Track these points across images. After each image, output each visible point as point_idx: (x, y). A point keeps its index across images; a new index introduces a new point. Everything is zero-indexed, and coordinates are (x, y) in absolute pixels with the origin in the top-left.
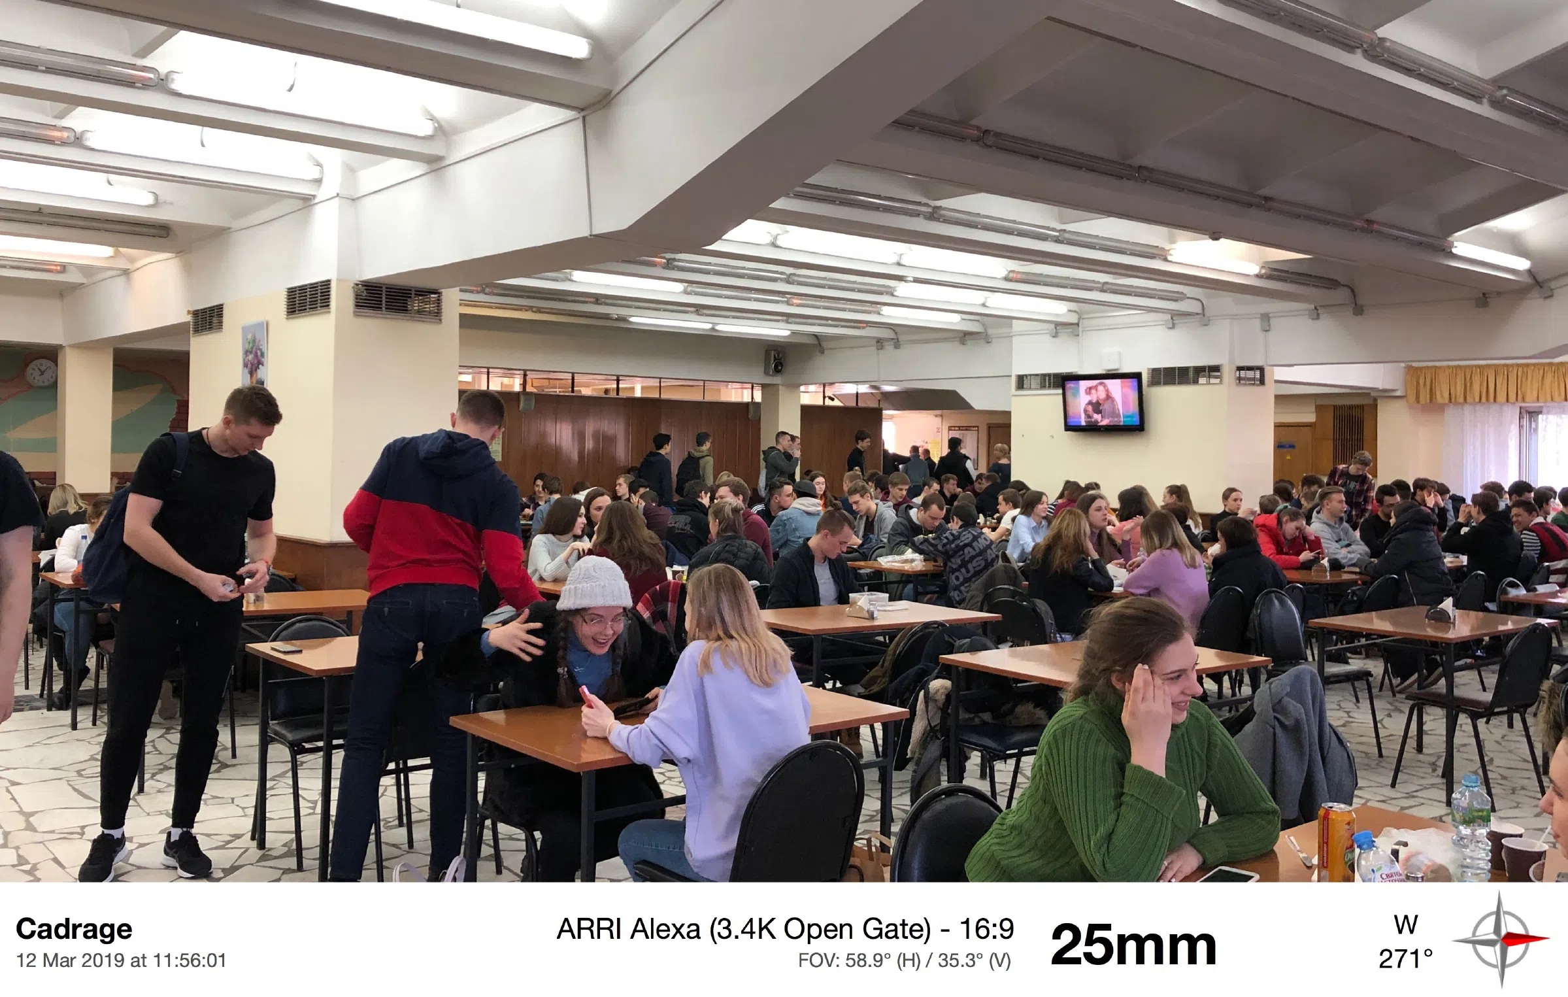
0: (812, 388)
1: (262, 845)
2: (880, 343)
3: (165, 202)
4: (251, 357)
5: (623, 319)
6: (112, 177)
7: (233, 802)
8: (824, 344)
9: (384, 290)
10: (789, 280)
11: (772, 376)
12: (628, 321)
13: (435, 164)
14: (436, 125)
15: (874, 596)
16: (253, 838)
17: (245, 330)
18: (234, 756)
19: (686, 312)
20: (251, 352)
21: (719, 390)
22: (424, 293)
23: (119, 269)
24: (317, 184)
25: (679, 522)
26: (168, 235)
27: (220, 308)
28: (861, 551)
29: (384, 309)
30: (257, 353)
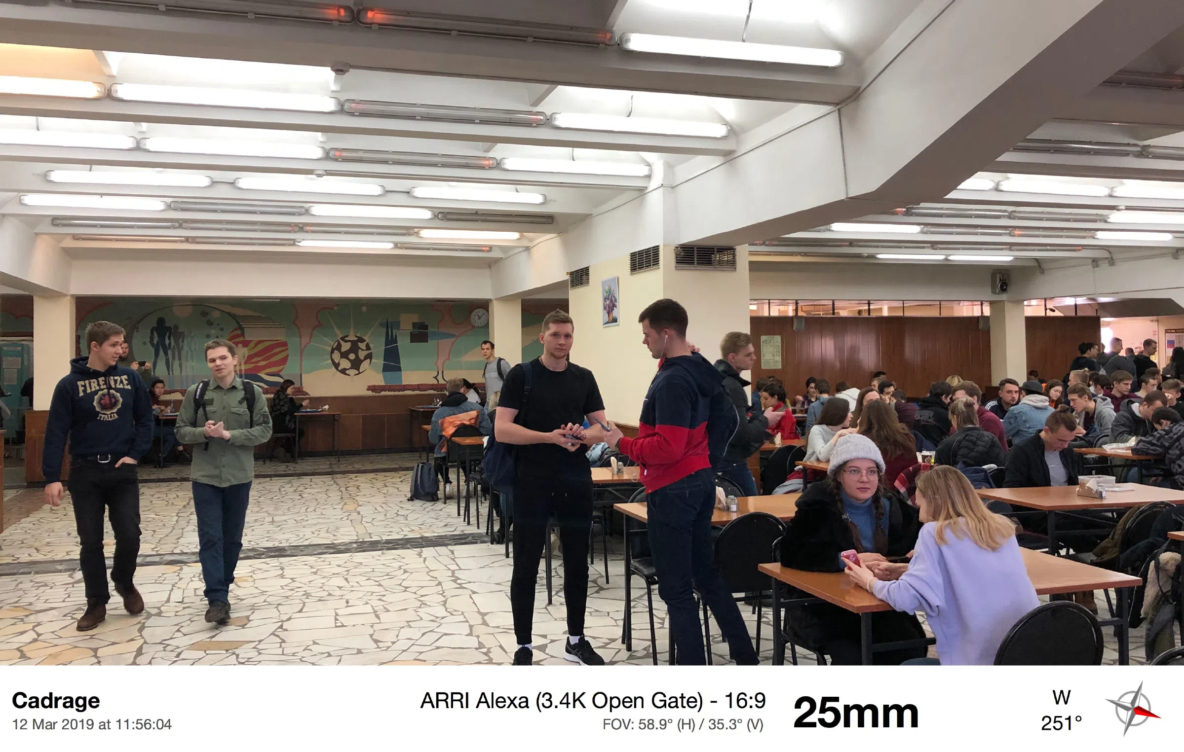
0: (1034, 302)
1: (629, 648)
2: (1095, 262)
3: (551, 200)
4: (608, 302)
5: (873, 257)
6: (518, 187)
7: (608, 615)
8: (1044, 266)
9: (695, 250)
10: (1010, 217)
11: (998, 294)
12: (876, 257)
13: (729, 156)
14: (729, 128)
15: (1101, 479)
16: (623, 642)
17: (604, 283)
18: (608, 582)
19: (924, 248)
20: (608, 299)
21: (952, 308)
22: (722, 250)
23: (524, 247)
24: (648, 178)
25: (925, 416)
26: (553, 221)
27: (587, 269)
28: (1086, 439)
29: (696, 263)
30: (612, 299)
